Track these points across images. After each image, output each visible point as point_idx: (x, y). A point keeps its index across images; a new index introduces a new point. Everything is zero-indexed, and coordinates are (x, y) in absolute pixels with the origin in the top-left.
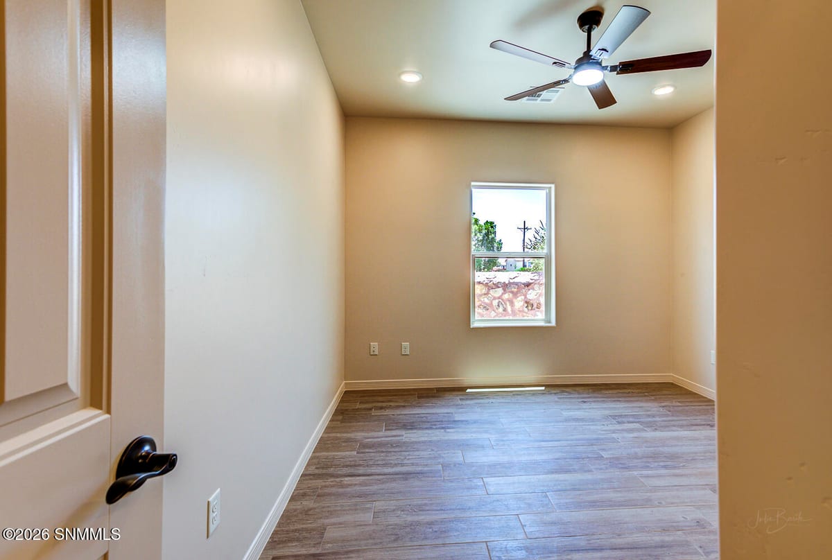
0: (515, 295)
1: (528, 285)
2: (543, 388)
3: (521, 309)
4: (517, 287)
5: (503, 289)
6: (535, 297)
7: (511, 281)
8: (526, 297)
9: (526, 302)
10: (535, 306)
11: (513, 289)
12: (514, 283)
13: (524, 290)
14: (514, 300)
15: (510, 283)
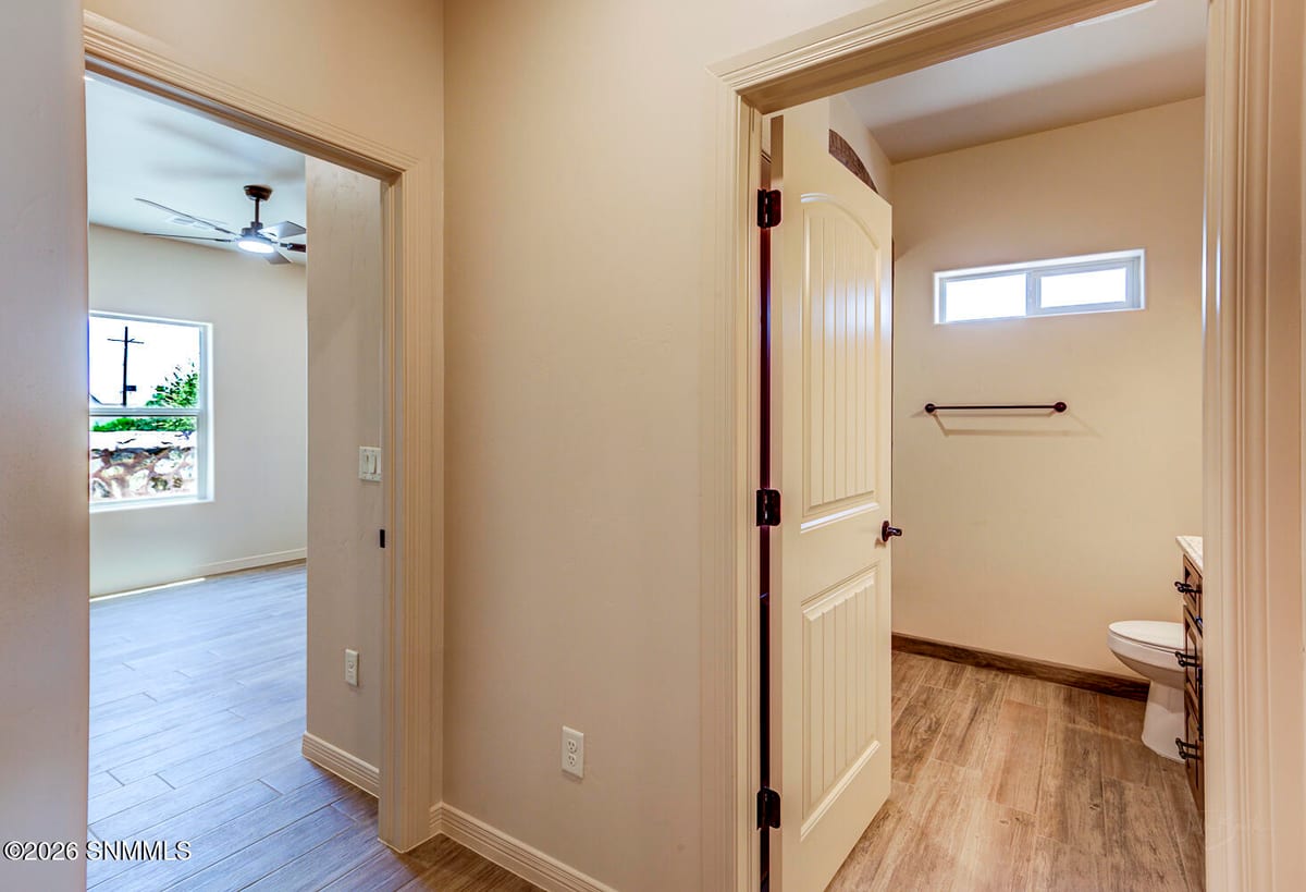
0: (130, 469)
1: (156, 452)
2: (202, 579)
3: (143, 491)
4: (133, 455)
5: (104, 461)
6: (172, 470)
7: (121, 447)
8: (152, 471)
9: (153, 479)
10: (171, 483)
11: (125, 460)
12: (126, 450)
13: (148, 461)
14: (128, 478)
15: (118, 450)
